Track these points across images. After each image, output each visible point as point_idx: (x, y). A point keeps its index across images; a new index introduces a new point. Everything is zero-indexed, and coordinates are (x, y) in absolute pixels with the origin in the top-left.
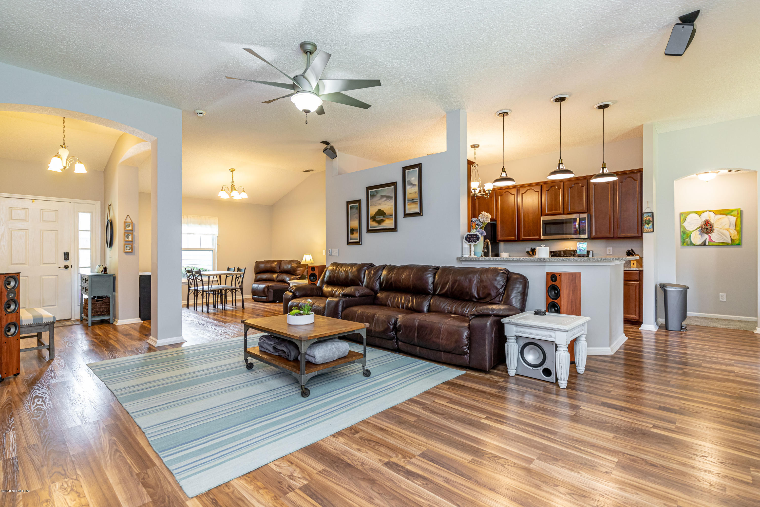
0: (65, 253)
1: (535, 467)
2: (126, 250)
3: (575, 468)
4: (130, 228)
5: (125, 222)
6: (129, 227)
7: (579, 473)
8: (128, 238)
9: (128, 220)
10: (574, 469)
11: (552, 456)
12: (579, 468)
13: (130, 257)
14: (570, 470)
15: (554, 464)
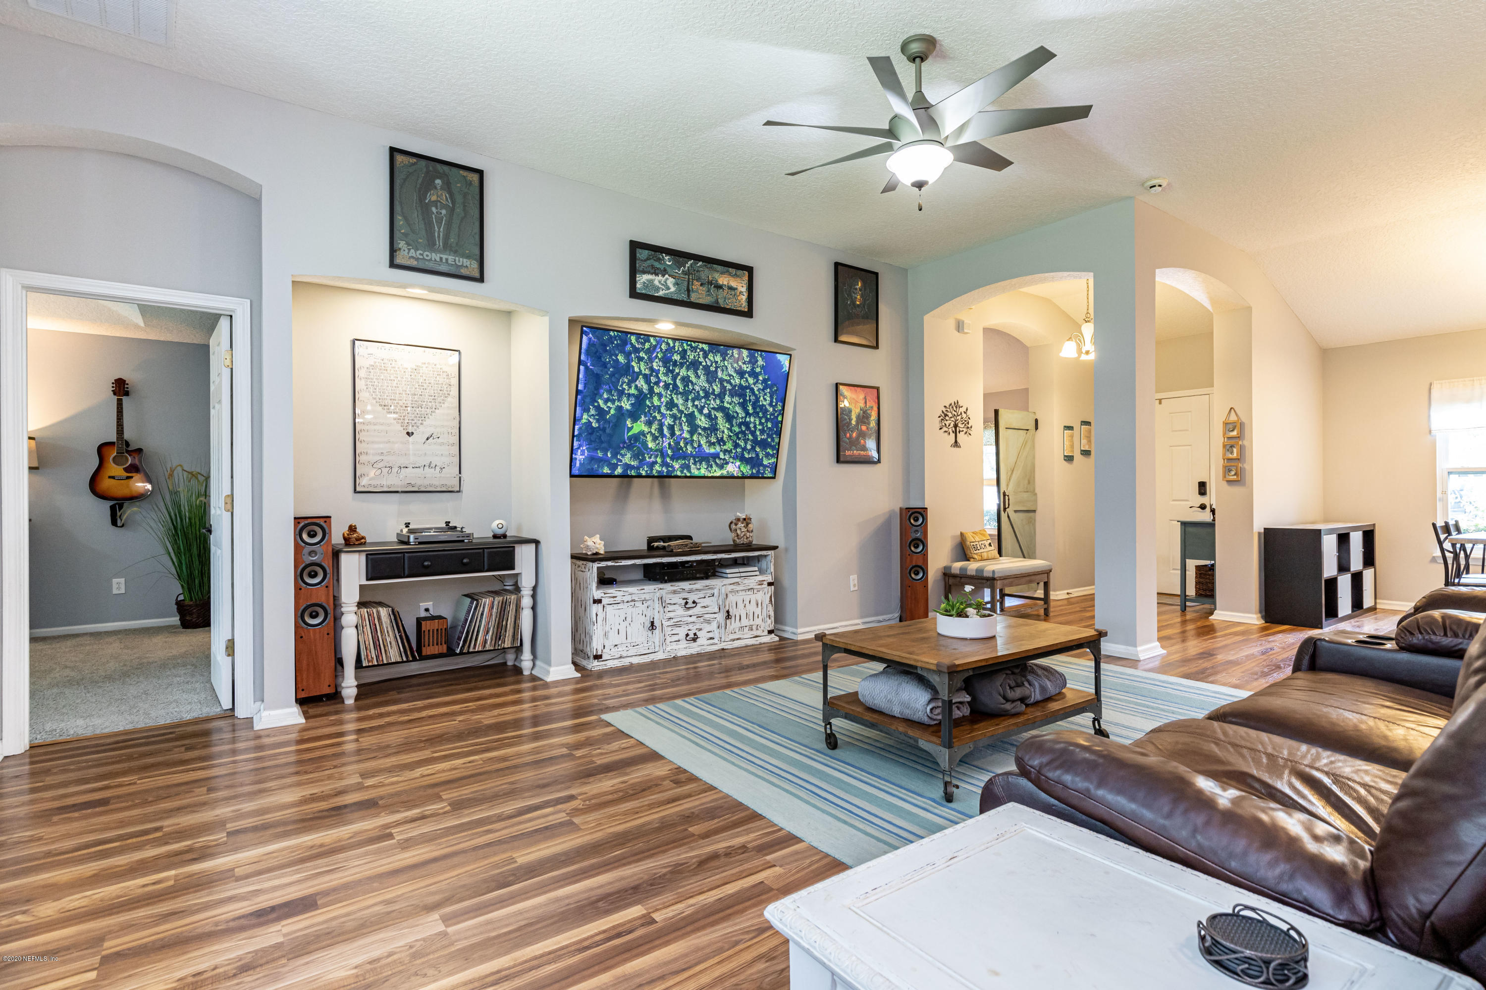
0: (1200, 483)
1: (430, 919)
2: (1227, 476)
3: (371, 970)
4: (1234, 433)
5: (1226, 424)
6: (1233, 430)
7: (356, 967)
8: (1232, 453)
9: (1233, 418)
10: (369, 967)
11: (431, 957)
12: (363, 975)
13: (1236, 490)
14: (375, 961)
15: (411, 947)
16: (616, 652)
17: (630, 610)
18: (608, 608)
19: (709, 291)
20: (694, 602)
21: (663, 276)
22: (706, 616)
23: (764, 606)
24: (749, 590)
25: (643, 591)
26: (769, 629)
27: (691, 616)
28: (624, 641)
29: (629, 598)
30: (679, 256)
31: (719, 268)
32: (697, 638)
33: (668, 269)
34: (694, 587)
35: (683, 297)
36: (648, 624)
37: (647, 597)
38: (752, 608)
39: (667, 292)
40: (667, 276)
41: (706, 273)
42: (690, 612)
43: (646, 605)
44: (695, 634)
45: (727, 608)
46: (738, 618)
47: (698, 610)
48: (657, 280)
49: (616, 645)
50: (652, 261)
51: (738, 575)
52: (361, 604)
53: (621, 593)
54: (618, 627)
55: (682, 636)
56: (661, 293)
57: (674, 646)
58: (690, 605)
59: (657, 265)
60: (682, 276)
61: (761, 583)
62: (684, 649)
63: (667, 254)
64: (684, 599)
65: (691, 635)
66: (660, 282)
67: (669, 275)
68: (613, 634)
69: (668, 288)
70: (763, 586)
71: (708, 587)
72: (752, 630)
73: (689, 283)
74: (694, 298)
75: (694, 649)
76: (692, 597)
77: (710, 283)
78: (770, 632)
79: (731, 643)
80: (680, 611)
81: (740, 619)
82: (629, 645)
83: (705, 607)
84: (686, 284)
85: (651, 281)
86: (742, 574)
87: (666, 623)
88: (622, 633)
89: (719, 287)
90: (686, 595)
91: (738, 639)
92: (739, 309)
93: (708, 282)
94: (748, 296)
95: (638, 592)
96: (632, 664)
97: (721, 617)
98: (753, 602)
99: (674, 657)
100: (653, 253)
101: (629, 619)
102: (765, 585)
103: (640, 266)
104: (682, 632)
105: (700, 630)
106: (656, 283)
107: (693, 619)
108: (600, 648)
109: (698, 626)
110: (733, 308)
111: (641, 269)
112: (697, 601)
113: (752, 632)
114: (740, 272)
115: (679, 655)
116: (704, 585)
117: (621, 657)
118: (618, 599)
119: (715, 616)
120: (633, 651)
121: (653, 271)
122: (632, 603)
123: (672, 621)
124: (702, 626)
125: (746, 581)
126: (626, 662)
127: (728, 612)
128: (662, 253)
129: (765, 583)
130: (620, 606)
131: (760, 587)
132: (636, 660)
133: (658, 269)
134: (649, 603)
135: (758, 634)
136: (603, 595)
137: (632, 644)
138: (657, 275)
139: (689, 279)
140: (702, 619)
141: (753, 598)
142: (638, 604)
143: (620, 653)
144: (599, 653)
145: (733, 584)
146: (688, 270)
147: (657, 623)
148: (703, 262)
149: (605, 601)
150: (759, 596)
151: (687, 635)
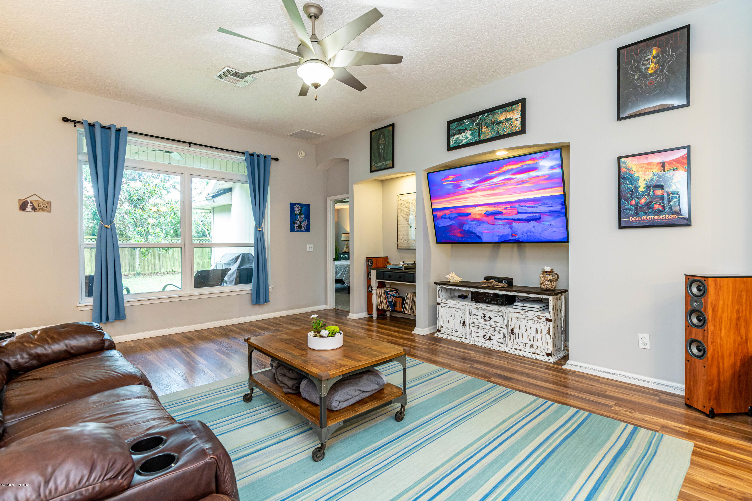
16: (447, 331)
17: (454, 312)
18: (444, 308)
19: (492, 128)
20: (489, 317)
21: (464, 132)
22: (497, 328)
23: (544, 334)
24: (531, 320)
25: (460, 304)
26: (548, 352)
27: (487, 325)
28: (451, 327)
29: (452, 306)
30: (472, 117)
31: (499, 111)
32: (491, 339)
33: (467, 127)
34: (488, 308)
35: (477, 139)
36: (462, 322)
37: (462, 307)
38: (532, 333)
39: (467, 140)
40: (466, 131)
41: (490, 118)
42: (486, 323)
43: (462, 312)
44: (490, 337)
45: (512, 327)
46: (521, 336)
47: (491, 322)
48: (460, 136)
49: (448, 328)
50: (458, 127)
51: (521, 308)
52: (378, 287)
53: (449, 303)
54: (448, 319)
55: (481, 335)
56: (463, 142)
57: (477, 339)
58: (487, 318)
59: (461, 128)
60: (475, 127)
61: (540, 317)
62: (481, 343)
63: (466, 119)
64: (483, 314)
65: (487, 337)
66: (462, 137)
67: (468, 131)
68: (446, 321)
69: (467, 138)
70: (542, 320)
71: (498, 311)
72: (533, 348)
73: (479, 130)
74: (483, 137)
75: (487, 345)
76: (488, 314)
77: (493, 123)
78: (548, 355)
79: (514, 350)
80: (481, 320)
81: (523, 337)
82: (453, 330)
83: (496, 322)
84: (477, 130)
85: (458, 138)
86: (524, 308)
87: (471, 325)
88: (450, 322)
89: (499, 123)
90: (485, 312)
91: (520, 350)
92: (515, 131)
93: (492, 124)
94: (522, 120)
95: (457, 304)
96: (452, 340)
97: (506, 331)
98: (534, 329)
99: (474, 345)
100: (459, 122)
101: (453, 316)
102: (544, 320)
103: (452, 133)
104: (482, 333)
105: (493, 335)
106: (461, 138)
107: (488, 327)
108: (440, 327)
109: (492, 332)
110: (510, 132)
111: (453, 134)
112: (491, 317)
113: (532, 350)
114: (514, 107)
115: (477, 344)
116: (495, 308)
117: (449, 335)
118: (448, 305)
119: (503, 329)
120: (454, 334)
121: (459, 132)
122: (455, 309)
123: (475, 324)
124: (495, 333)
125: (526, 313)
126: (450, 338)
127: (512, 330)
128: (463, 120)
129: (544, 318)
130: (449, 309)
131: (539, 320)
132: (454, 339)
133: (461, 130)
134: (463, 311)
135: (537, 353)
136: (441, 301)
137: (455, 330)
138: (461, 133)
139: (479, 127)
140: (493, 329)
141: (534, 326)
142: (458, 310)
143: (449, 332)
144: (440, 329)
145: (517, 313)
146: (479, 122)
147: (467, 323)
148: (488, 113)
149: (442, 304)
150: (540, 327)
151: (485, 335)
